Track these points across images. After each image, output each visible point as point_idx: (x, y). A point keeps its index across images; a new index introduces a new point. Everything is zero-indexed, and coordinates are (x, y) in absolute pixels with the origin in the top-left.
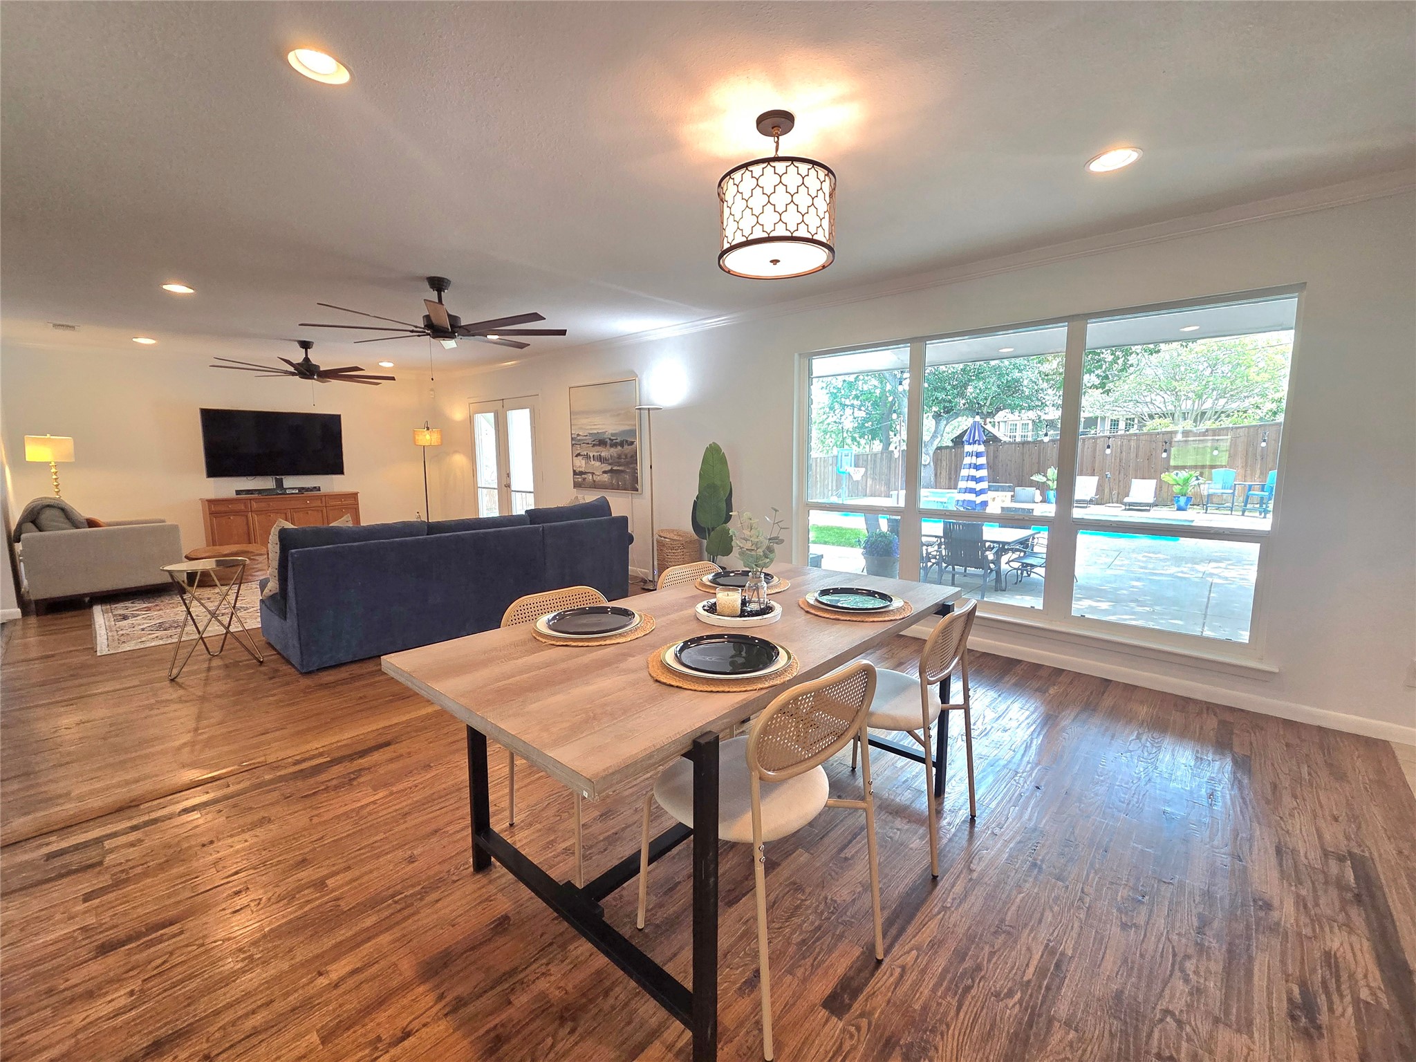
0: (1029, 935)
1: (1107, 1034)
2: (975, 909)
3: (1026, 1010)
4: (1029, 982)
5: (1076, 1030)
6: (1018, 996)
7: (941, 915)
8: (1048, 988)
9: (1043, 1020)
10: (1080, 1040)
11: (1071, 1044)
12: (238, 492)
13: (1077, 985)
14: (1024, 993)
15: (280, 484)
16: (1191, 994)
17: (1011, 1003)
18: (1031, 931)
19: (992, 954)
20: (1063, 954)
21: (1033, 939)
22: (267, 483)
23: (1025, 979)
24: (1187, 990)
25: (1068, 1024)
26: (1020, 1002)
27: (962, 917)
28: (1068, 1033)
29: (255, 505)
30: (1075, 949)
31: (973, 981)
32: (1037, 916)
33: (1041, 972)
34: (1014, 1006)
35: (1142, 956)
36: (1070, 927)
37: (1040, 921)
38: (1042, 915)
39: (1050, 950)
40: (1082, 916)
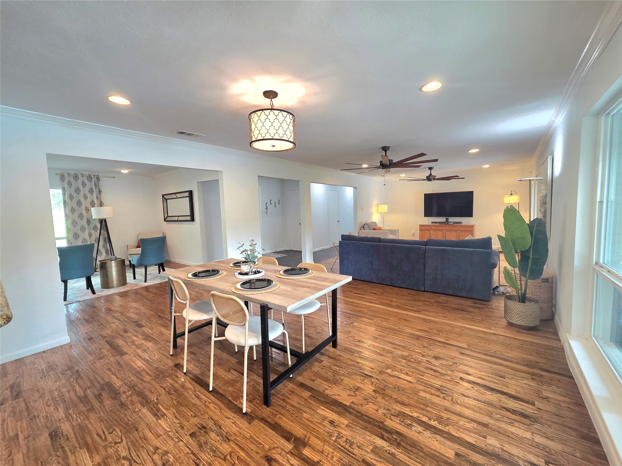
0: (173, 412)
1: (130, 419)
2: (191, 399)
3: (151, 401)
4: (158, 405)
5: (137, 411)
6: (156, 401)
7: (193, 389)
8: (153, 409)
9: (145, 404)
10: (134, 411)
11: (135, 408)
12: (432, 223)
13: (148, 418)
14: (155, 403)
15: (447, 220)
16: (120, 455)
17: (155, 399)
18: (174, 413)
19: (172, 399)
20: (160, 419)
21: (171, 413)
22: (442, 219)
23: (159, 404)
24: (122, 455)
25: (140, 410)
26: (154, 401)
27: (190, 395)
28: (138, 409)
29: (433, 228)
30: (160, 424)
31: (166, 392)
32: (178, 417)
33: (158, 410)
34: (154, 399)
35: (143, 447)
36: (168, 426)
37: (176, 417)
38: (178, 419)
39: (164, 415)
40: (170, 433)
